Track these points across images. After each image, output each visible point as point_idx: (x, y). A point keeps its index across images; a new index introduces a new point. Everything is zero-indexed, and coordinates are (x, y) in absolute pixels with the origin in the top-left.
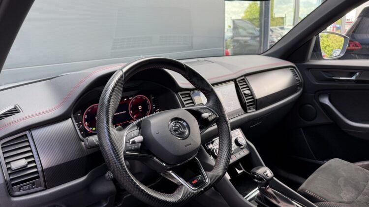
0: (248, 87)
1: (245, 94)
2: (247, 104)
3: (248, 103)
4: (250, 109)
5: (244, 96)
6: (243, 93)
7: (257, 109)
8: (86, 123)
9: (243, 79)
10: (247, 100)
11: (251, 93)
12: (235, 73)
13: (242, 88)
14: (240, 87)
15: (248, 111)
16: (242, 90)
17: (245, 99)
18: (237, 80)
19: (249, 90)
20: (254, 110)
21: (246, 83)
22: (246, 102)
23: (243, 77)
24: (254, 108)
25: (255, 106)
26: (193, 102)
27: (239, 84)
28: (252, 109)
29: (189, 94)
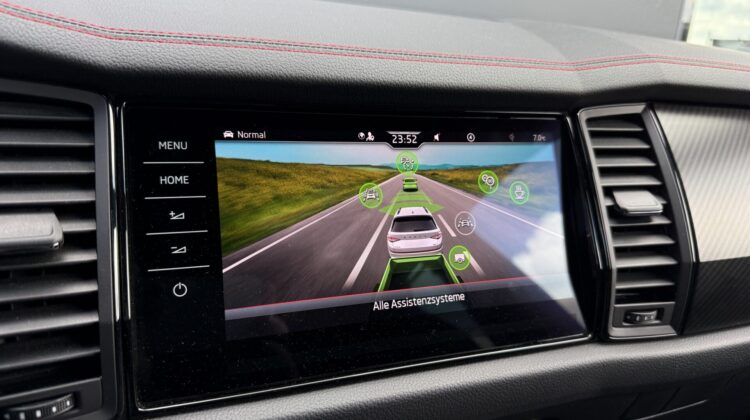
0: (655, 172)
2: (618, 286)
3: (625, 273)
4: (630, 319)
5: (607, 225)
6: (604, 203)
9: (636, 119)
10: (621, 252)
11: (668, 211)
13: (605, 172)
14: (596, 164)
15: (616, 332)
16: (600, 183)
17: (611, 244)
18: (583, 115)
19: (658, 191)
20: (668, 330)
21: (646, 146)
22: (617, 264)
23: (638, 108)
24: (668, 314)
25: (676, 306)
26: (86, 182)
27: (593, 143)
28: (649, 319)
29: (88, 110)
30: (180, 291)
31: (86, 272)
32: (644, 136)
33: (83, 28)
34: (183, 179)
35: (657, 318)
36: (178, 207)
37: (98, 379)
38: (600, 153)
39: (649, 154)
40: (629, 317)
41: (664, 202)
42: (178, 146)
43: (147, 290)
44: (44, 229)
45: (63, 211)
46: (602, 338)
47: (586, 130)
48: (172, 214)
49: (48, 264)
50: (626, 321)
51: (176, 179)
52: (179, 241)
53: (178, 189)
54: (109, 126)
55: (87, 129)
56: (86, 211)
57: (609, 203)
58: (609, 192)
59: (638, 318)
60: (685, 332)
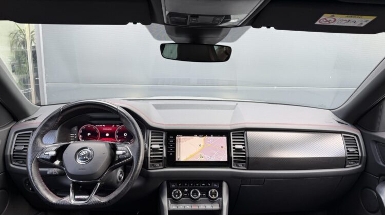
0: (244, 142)
1: (234, 148)
3: (234, 158)
4: (236, 165)
5: (232, 150)
6: (232, 146)
8: (81, 136)
9: (243, 133)
10: (235, 154)
13: (233, 142)
14: (232, 140)
15: (234, 167)
17: (233, 153)
18: (231, 133)
19: (243, 145)
22: (233, 156)
23: (243, 131)
24: (245, 165)
26: (162, 141)
28: (241, 166)
29: (162, 133)
30: (171, 154)
31: (162, 151)
32: (243, 136)
37: (162, 163)
38: (233, 139)
39: (243, 139)
41: (244, 147)
42: (172, 137)
43: (168, 154)
44: (158, 146)
45: (160, 144)
47: (232, 135)
48: (171, 145)
51: (171, 141)
52: (171, 148)
54: (165, 135)
55: (162, 135)
56: (162, 145)
59: (238, 165)
60: (249, 169)
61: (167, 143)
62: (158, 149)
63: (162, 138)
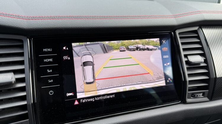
0: (202, 49)
1: (188, 62)
2: (189, 86)
4: (193, 96)
5: (185, 66)
6: (184, 60)
7: (212, 98)
10: (190, 75)
11: (206, 61)
12: (175, 16)
13: (184, 50)
14: (181, 47)
15: (188, 100)
16: (183, 53)
17: (187, 73)
18: (177, 32)
19: (203, 55)
20: (206, 99)
21: (199, 41)
23: (196, 28)
24: (206, 94)
25: (209, 91)
26: (22, 63)
27: (181, 41)
28: (200, 96)
29: (22, 41)
30: (51, 93)
32: (198, 37)
33: (19, 17)
34: (51, 60)
35: (203, 95)
36: (50, 68)
37: (28, 120)
38: (183, 44)
39: (200, 43)
40: (193, 95)
41: (205, 59)
42: (49, 50)
43: (41, 93)
44: (9, 78)
45: (15, 72)
46: (184, 102)
47: (178, 36)
48: (48, 70)
49: (12, 88)
50: (192, 96)
51: (49, 60)
52: (50, 78)
53: (49, 63)
55: (22, 47)
56: (22, 71)
57: (186, 59)
58: (186, 56)
59: (196, 96)
60: (212, 99)
61: (37, 65)
62: (9, 84)
63: (22, 54)
